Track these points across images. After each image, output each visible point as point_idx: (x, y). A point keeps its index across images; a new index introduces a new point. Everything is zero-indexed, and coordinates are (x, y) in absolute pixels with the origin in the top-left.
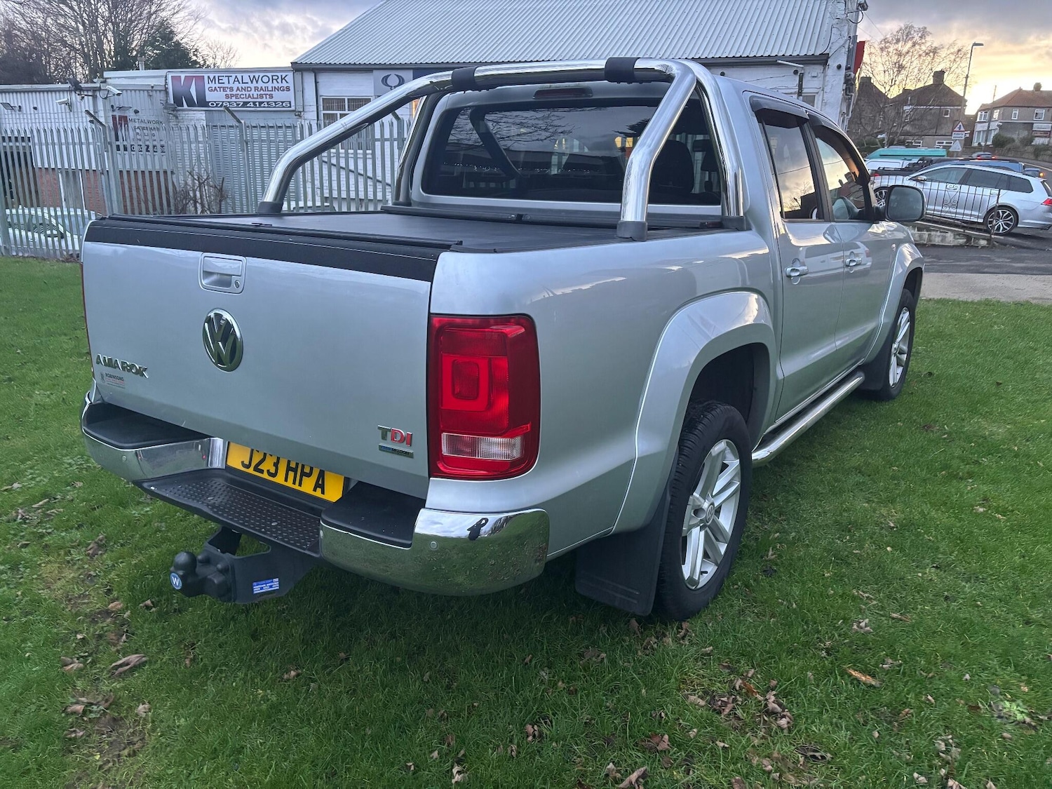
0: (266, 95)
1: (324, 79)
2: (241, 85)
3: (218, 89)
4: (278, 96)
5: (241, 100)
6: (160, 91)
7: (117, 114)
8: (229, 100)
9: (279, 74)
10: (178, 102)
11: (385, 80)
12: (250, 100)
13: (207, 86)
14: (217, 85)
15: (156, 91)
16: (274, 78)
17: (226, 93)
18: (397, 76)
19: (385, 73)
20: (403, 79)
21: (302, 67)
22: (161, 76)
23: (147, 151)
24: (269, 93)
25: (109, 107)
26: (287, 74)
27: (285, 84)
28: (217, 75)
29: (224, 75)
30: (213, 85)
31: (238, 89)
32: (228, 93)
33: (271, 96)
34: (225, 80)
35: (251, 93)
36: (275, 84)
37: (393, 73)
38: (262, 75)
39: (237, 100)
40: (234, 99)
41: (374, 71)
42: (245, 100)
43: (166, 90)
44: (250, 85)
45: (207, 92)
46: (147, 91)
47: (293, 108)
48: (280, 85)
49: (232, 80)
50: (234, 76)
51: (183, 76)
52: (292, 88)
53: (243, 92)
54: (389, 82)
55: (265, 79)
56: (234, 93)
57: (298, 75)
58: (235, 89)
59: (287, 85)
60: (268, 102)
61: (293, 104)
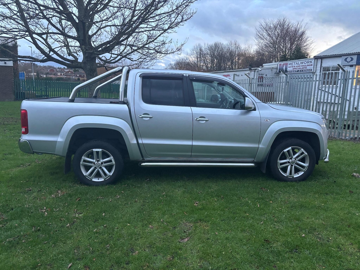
0: (305, 67)
1: (324, 61)
2: (297, 65)
3: (291, 67)
4: (308, 68)
5: (297, 70)
6: (275, 69)
7: (260, 76)
8: (294, 70)
9: (310, 61)
10: (280, 72)
11: (346, 60)
12: (299, 69)
13: (288, 66)
14: (291, 66)
15: (274, 69)
16: (308, 62)
17: (293, 68)
18: (351, 57)
19: (346, 57)
20: (353, 58)
21: (317, 57)
22: (276, 64)
23: (268, 86)
24: (306, 67)
25: (258, 74)
26: (312, 60)
27: (311, 64)
28: (291, 63)
29: (293, 62)
30: (290, 66)
31: (297, 66)
32: (294, 68)
33: (306, 68)
34: (294, 64)
35: (300, 67)
36: (308, 64)
37: (349, 57)
38: (304, 61)
39: (296, 70)
40: (295, 70)
41: (342, 57)
42: (298, 70)
43: (277, 69)
44: (300, 65)
45: (288, 68)
46: (271, 69)
47: (312, 71)
48: (310, 64)
49: (295, 63)
50: (296, 62)
51: (282, 64)
52: (313, 65)
53: (298, 67)
54: (347, 60)
55: (305, 63)
56: (295, 68)
57: (316, 60)
58: (296, 67)
59: (312, 64)
60: (305, 70)
61: (312, 70)
